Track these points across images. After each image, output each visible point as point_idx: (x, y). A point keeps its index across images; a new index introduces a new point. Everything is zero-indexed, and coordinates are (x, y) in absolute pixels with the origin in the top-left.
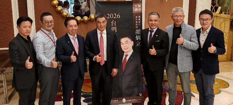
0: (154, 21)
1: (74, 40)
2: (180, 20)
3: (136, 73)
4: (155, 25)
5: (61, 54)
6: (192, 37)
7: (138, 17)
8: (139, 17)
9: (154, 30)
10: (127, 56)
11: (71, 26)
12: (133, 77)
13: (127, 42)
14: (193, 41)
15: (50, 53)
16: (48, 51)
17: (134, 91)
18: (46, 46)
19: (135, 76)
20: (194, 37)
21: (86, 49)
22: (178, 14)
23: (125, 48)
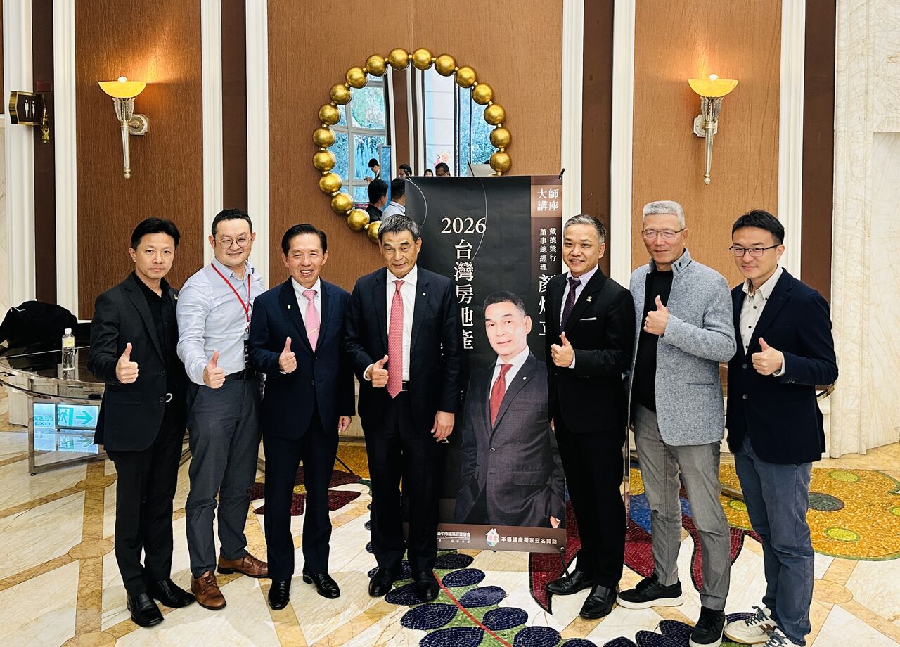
0: (577, 245)
1: (310, 300)
2: (667, 247)
3: (539, 437)
4: (581, 258)
5: (259, 346)
6: (710, 309)
7: (548, 232)
8: (553, 231)
9: (581, 279)
10: (506, 368)
11: (299, 254)
12: (528, 453)
13: (508, 319)
14: (714, 326)
15: (225, 340)
16: (221, 334)
17: (530, 506)
18: (215, 316)
19: (536, 448)
20: (715, 311)
21: (348, 335)
22: (657, 226)
23: (502, 339)
